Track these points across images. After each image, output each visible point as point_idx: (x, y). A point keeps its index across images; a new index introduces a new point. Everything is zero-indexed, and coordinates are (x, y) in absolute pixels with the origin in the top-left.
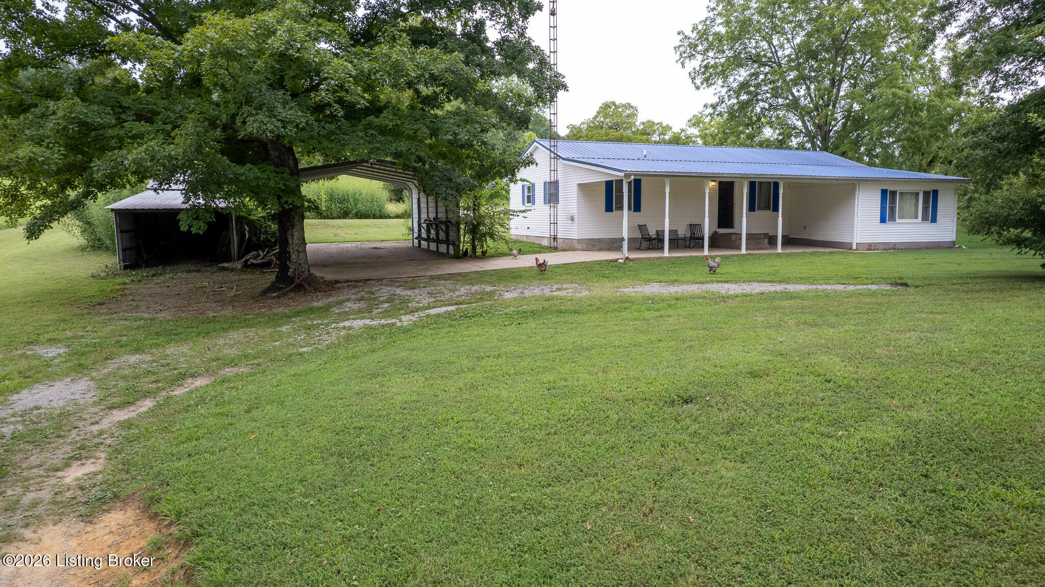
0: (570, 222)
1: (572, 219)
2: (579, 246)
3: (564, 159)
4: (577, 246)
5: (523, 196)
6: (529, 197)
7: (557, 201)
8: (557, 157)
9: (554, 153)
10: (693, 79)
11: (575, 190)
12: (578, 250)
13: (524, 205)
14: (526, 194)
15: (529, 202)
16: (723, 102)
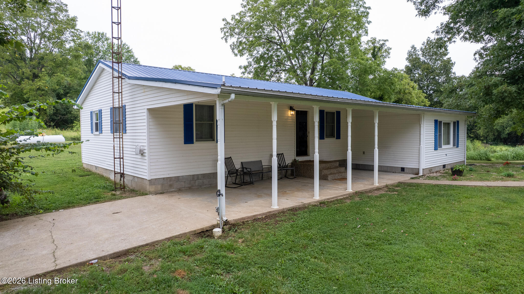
0: (139, 156)
1: (142, 153)
2: (152, 189)
3: (130, 78)
4: (149, 188)
5: (92, 123)
6: (97, 124)
7: (125, 131)
8: (121, 77)
9: (118, 72)
10: (233, 49)
11: (144, 116)
12: (150, 193)
13: (92, 133)
14: (94, 121)
15: (97, 130)
16: (251, 65)
